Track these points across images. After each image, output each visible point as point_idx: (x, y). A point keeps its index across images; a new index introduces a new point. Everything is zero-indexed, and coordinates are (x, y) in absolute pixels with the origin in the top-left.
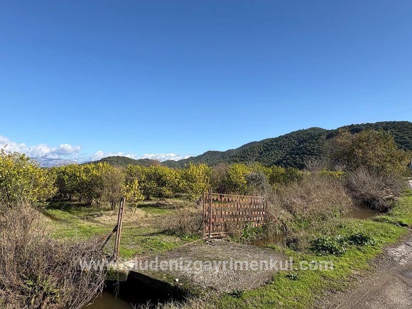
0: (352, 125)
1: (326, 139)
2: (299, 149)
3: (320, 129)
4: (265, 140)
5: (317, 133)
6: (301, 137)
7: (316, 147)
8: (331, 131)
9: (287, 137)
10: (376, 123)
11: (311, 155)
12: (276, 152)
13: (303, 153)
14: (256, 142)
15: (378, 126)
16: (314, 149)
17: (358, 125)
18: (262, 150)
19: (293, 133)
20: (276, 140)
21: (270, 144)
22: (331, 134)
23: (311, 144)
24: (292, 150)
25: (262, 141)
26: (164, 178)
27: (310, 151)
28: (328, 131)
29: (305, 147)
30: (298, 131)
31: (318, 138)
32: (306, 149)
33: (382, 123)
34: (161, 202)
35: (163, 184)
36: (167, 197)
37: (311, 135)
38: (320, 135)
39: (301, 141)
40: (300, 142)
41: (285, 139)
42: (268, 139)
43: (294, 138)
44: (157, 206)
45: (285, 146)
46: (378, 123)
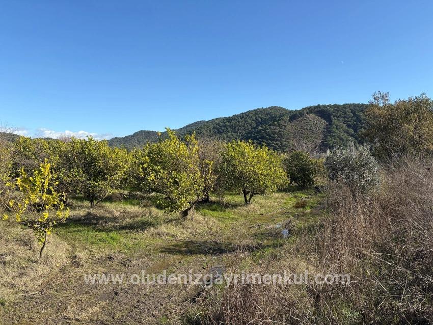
0: (319, 106)
1: (289, 120)
2: (257, 132)
3: (281, 109)
4: (216, 119)
5: (278, 113)
6: (259, 117)
7: (277, 131)
8: (295, 111)
9: (243, 116)
10: (345, 105)
11: (271, 140)
12: (229, 134)
13: (263, 138)
14: (204, 122)
15: (345, 108)
16: (275, 133)
17: (324, 106)
18: (212, 132)
19: (250, 112)
20: (229, 120)
21: (222, 124)
22: (294, 116)
23: (272, 127)
24: (249, 133)
25: (212, 121)
26: (100, 164)
27: (270, 136)
28: (291, 112)
29: (265, 130)
30: (256, 110)
31: (280, 120)
32: (265, 132)
33: (350, 105)
34: (93, 211)
35: (99, 175)
36: (110, 199)
37: (271, 116)
38: (281, 116)
39: (259, 122)
40: (258, 124)
41: (240, 119)
42: (219, 118)
43: (251, 118)
44: (89, 222)
45: (240, 128)
46: (347, 104)
